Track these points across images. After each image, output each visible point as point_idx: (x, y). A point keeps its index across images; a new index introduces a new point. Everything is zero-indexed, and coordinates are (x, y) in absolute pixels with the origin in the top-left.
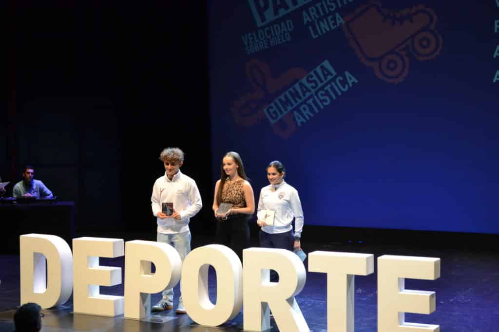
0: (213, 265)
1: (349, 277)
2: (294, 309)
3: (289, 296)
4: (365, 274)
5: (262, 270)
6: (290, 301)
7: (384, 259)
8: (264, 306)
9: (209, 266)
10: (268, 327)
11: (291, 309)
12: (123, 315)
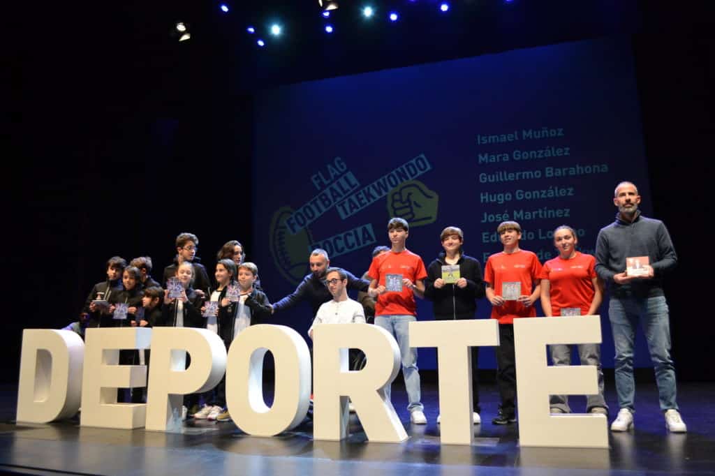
5: (339, 353)
6: (381, 392)
8: (344, 401)
9: (264, 353)
12: (144, 427)
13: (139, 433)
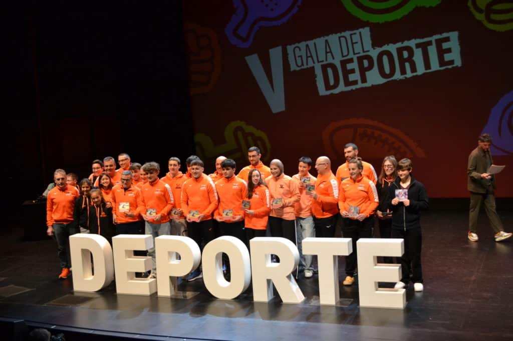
0: (226, 252)
1: (334, 257)
2: (292, 282)
3: (288, 274)
4: (347, 254)
5: (266, 255)
6: (289, 277)
7: (361, 241)
8: (269, 281)
9: (222, 254)
10: (271, 297)
11: (291, 283)
12: (156, 294)
13: (154, 296)
